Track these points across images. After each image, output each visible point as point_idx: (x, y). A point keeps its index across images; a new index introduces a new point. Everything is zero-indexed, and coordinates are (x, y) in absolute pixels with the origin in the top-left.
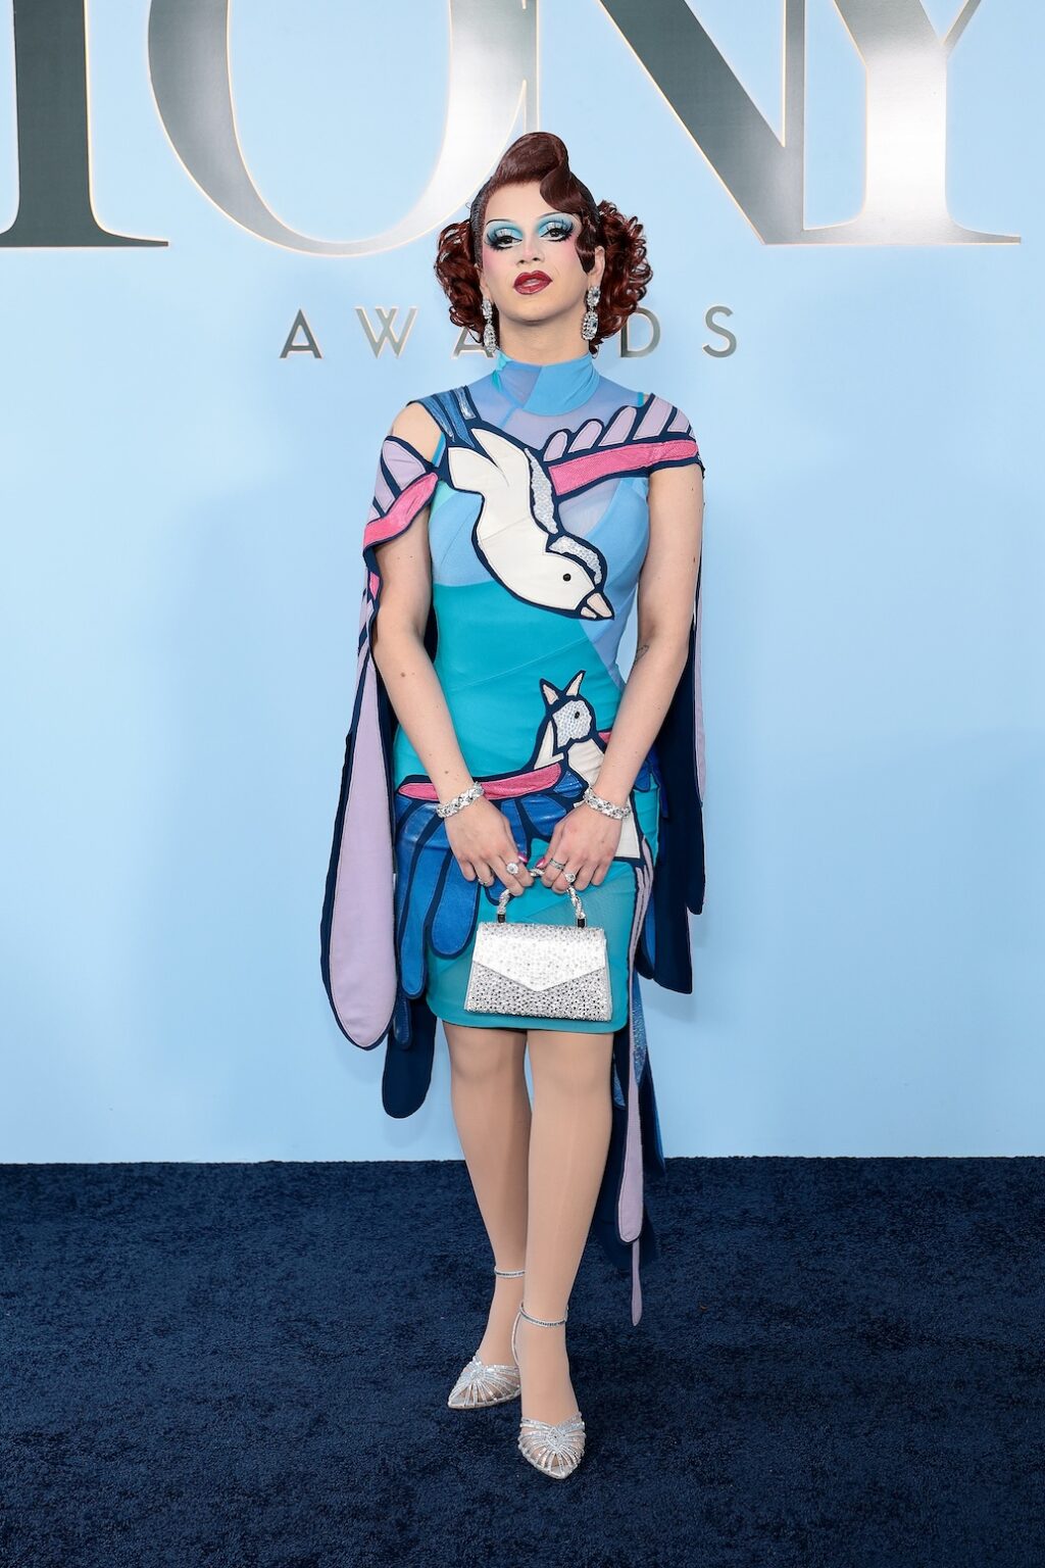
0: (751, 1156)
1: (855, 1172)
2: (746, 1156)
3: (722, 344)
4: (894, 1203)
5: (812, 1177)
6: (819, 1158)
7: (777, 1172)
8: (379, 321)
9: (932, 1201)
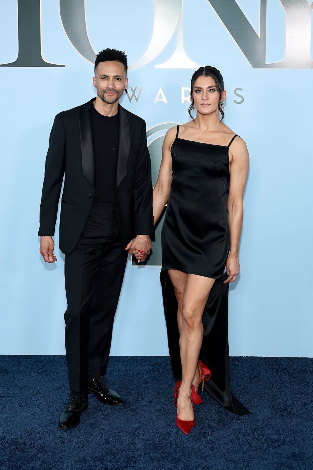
1: (278, 362)
2: (244, 356)
3: (239, 100)
4: (291, 372)
5: (265, 363)
6: (267, 357)
7: (253, 361)
8: (131, 91)
9: (302, 371)
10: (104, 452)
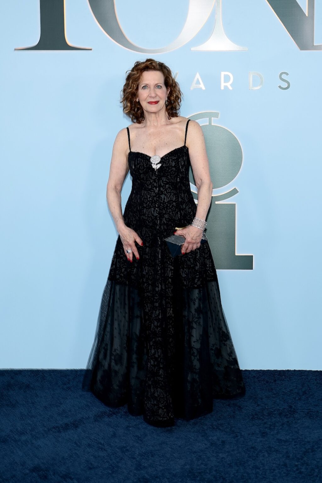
0: (293, 370)
2: (291, 370)
3: (285, 85)
5: (315, 378)
7: (303, 375)
10: (136, 479)
